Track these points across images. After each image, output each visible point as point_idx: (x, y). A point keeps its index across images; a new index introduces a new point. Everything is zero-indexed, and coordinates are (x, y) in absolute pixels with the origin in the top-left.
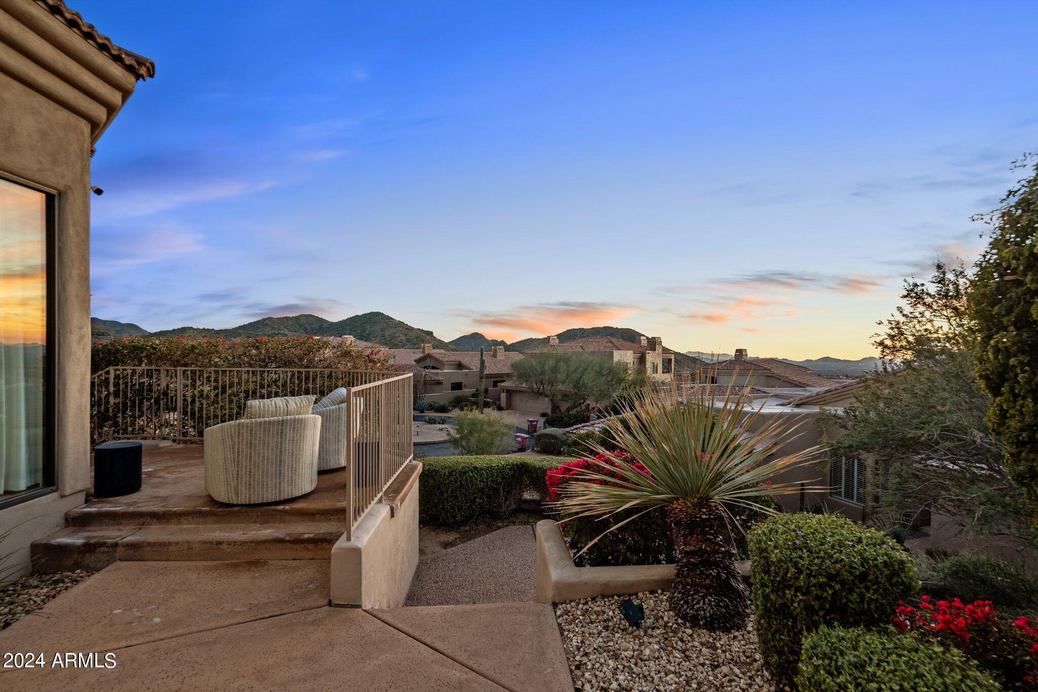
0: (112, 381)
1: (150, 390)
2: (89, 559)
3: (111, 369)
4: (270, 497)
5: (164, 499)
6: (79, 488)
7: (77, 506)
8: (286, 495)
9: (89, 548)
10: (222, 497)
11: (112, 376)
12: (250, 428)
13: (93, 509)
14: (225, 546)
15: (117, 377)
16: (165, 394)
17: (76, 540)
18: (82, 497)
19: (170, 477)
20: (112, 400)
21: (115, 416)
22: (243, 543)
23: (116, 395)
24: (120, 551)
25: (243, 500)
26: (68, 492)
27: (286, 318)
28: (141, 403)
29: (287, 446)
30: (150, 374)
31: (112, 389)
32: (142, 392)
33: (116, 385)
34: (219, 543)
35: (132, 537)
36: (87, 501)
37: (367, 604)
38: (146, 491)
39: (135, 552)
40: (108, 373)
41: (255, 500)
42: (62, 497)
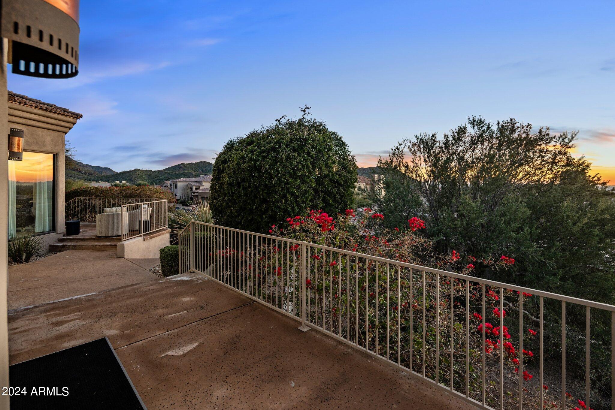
0: (76, 202)
1: (89, 205)
2: (63, 249)
3: (77, 198)
4: (111, 235)
5: (85, 236)
6: (62, 232)
7: (61, 237)
8: (116, 234)
9: (63, 246)
10: (98, 235)
11: (77, 201)
12: (105, 216)
13: (65, 238)
14: (97, 246)
15: (78, 201)
16: (94, 206)
17: (61, 244)
18: (63, 235)
19: (89, 231)
20: (76, 209)
21: (78, 214)
22: (102, 246)
23: (78, 207)
24: (71, 247)
25: (103, 235)
26: (59, 233)
27: (192, 164)
28: (86, 210)
29: (116, 221)
30: (89, 200)
31: (76, 205)
32: (86, 206)
33: (78, 204)
34: (96, 246)
35: (74, 244)
36: (64, 236)
37: (126, 257)
38: (80, 234)
39: (75, 247)
40: (75, 199)
41: (107, 235)
42: (57, 234)
